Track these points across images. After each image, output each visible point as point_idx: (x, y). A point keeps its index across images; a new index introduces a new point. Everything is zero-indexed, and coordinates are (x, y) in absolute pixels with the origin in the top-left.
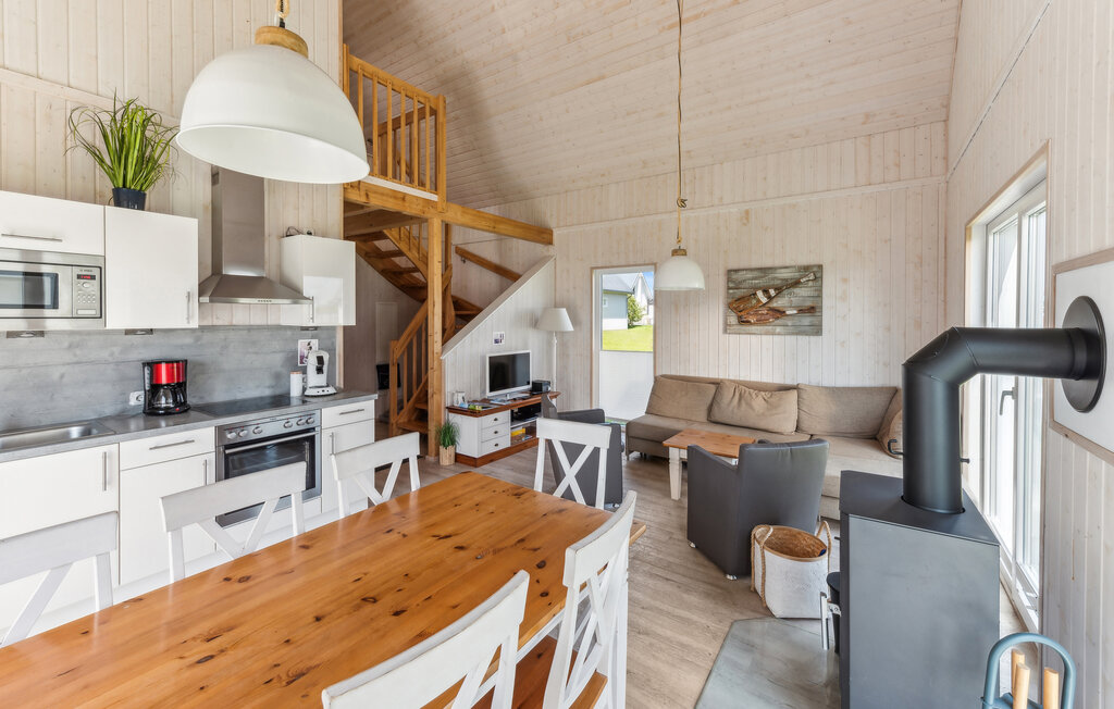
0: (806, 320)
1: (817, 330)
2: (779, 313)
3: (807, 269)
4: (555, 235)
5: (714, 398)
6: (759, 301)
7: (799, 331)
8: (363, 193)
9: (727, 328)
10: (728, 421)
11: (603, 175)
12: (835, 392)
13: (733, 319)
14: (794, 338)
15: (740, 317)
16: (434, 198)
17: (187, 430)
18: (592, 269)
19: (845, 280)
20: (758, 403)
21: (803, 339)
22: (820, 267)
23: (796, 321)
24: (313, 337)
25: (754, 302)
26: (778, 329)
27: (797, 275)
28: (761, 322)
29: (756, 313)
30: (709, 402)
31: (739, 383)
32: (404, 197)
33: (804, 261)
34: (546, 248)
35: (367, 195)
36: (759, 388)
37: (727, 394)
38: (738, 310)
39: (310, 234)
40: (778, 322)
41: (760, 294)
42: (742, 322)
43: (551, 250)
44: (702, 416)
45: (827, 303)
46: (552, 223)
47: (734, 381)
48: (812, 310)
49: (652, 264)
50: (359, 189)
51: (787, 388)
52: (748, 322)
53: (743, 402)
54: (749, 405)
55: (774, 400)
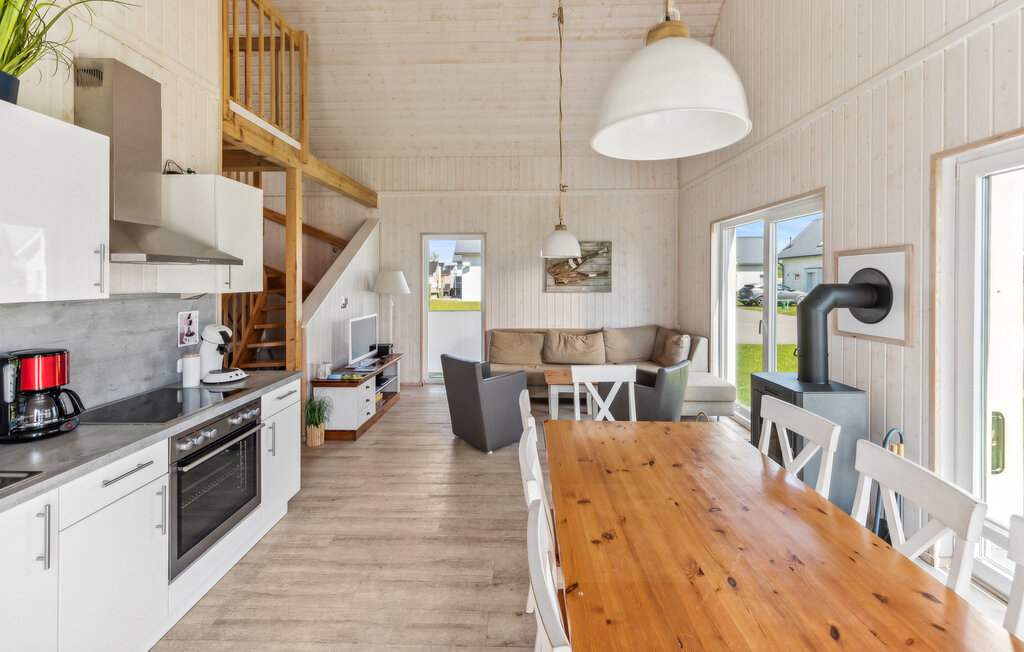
0: (602, 281)
1: (608, 288)
2: (584, 276)
3: (602, 244)
4: (379, 198)
5: (544, 344)
6: (570, 267)
7: (597, 290)
8: (237, 128)
9: (545, 288)
10: (561, 361)
11: (435, 148)
12: (626, 331)
13: (551, 281)
14: (593, 294)
15: (556, 279)
16: (297, 145)
17: (143, 447)
18: (422, 234)
19: (625, 253)
20: (579, 344)
21: (599, 295)
22: (610, 243)
23: (596, 282)
24: (193, 309)
25: (567, 267)
26: (584, 288)
27: (596, 248)
28: (571, 283)
29: (568, 276)
30: (541, 348)
31: (560, 332)
32: (273, 140)
33: (600, 238)
34: (368, 210)
35: (241, 132)
36: (577, 333)
37: (555, 341)
38: (555, 274)
39: (189, 172)
40: (583, 283)
41: (571, 262)
42: (558, 283)
43: (374, 214)
44: (538, 359)
45: (614, 269)
46: (375, 186)
47: (558, 330)
48: (605, 274)
49: (481, 233)
50: (234, 122)
51: (594, 332)
52: (563, 283)
53: (568, 345)
54: (573, 347)
55: (589, 341)
